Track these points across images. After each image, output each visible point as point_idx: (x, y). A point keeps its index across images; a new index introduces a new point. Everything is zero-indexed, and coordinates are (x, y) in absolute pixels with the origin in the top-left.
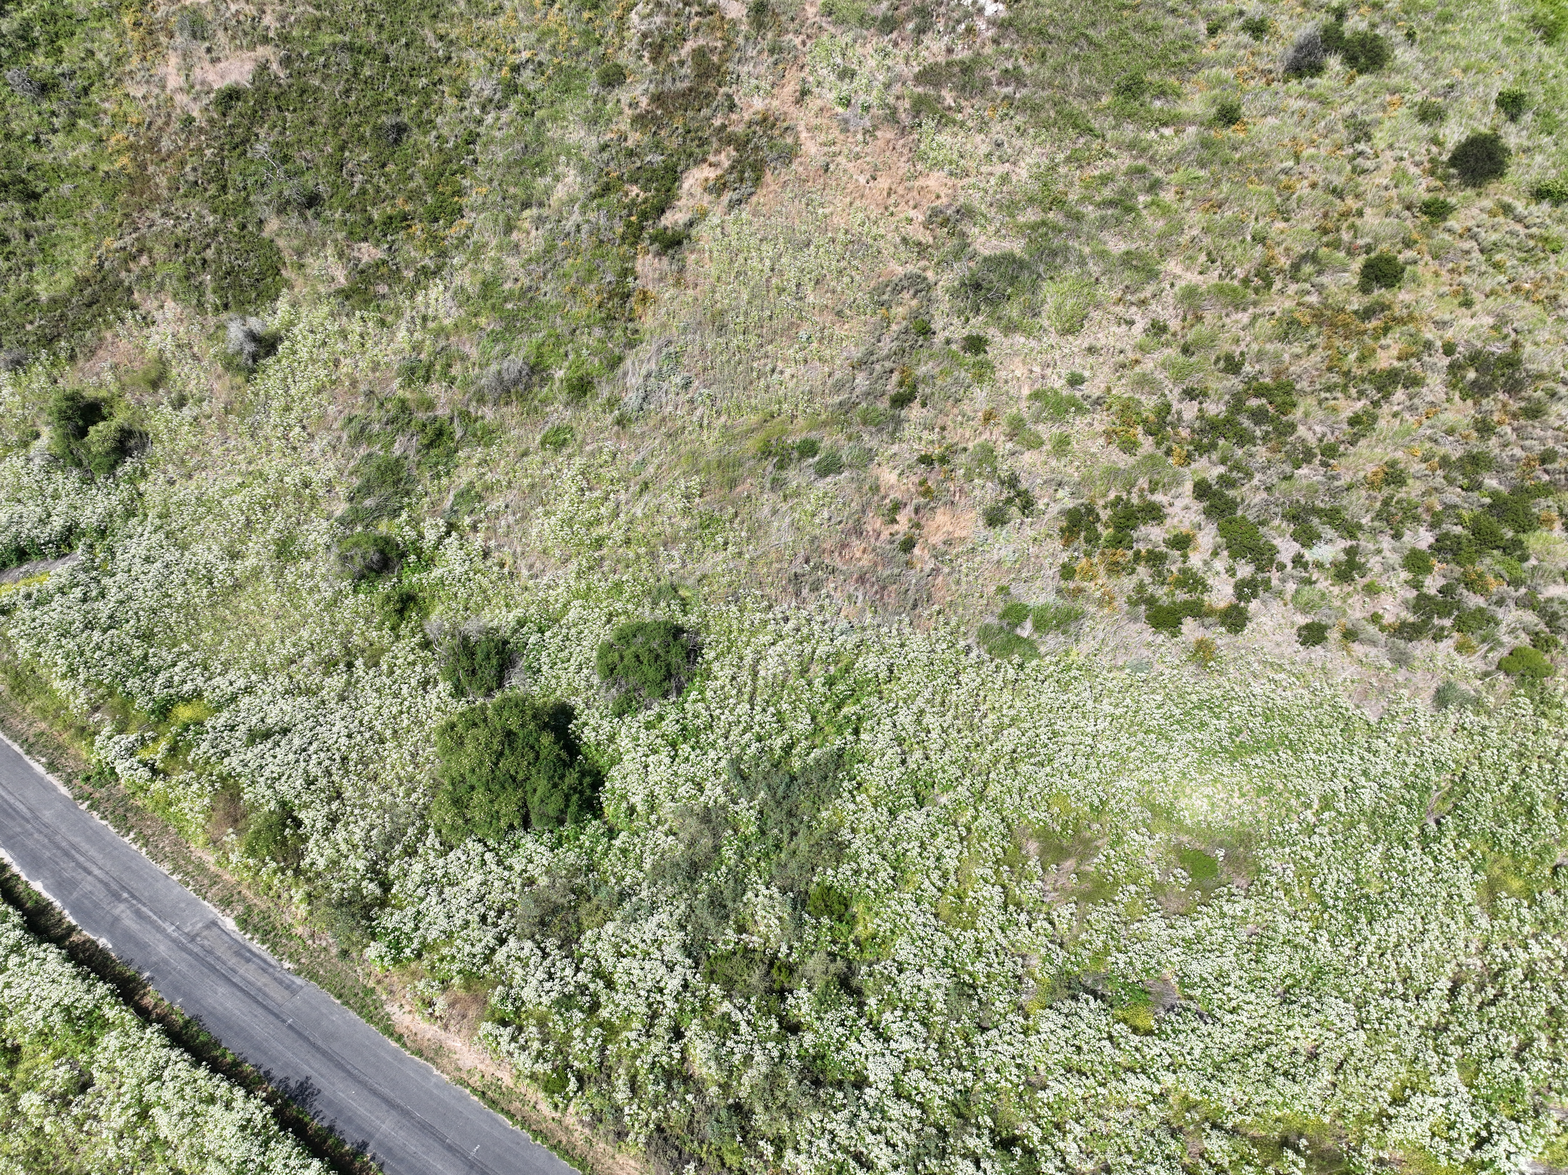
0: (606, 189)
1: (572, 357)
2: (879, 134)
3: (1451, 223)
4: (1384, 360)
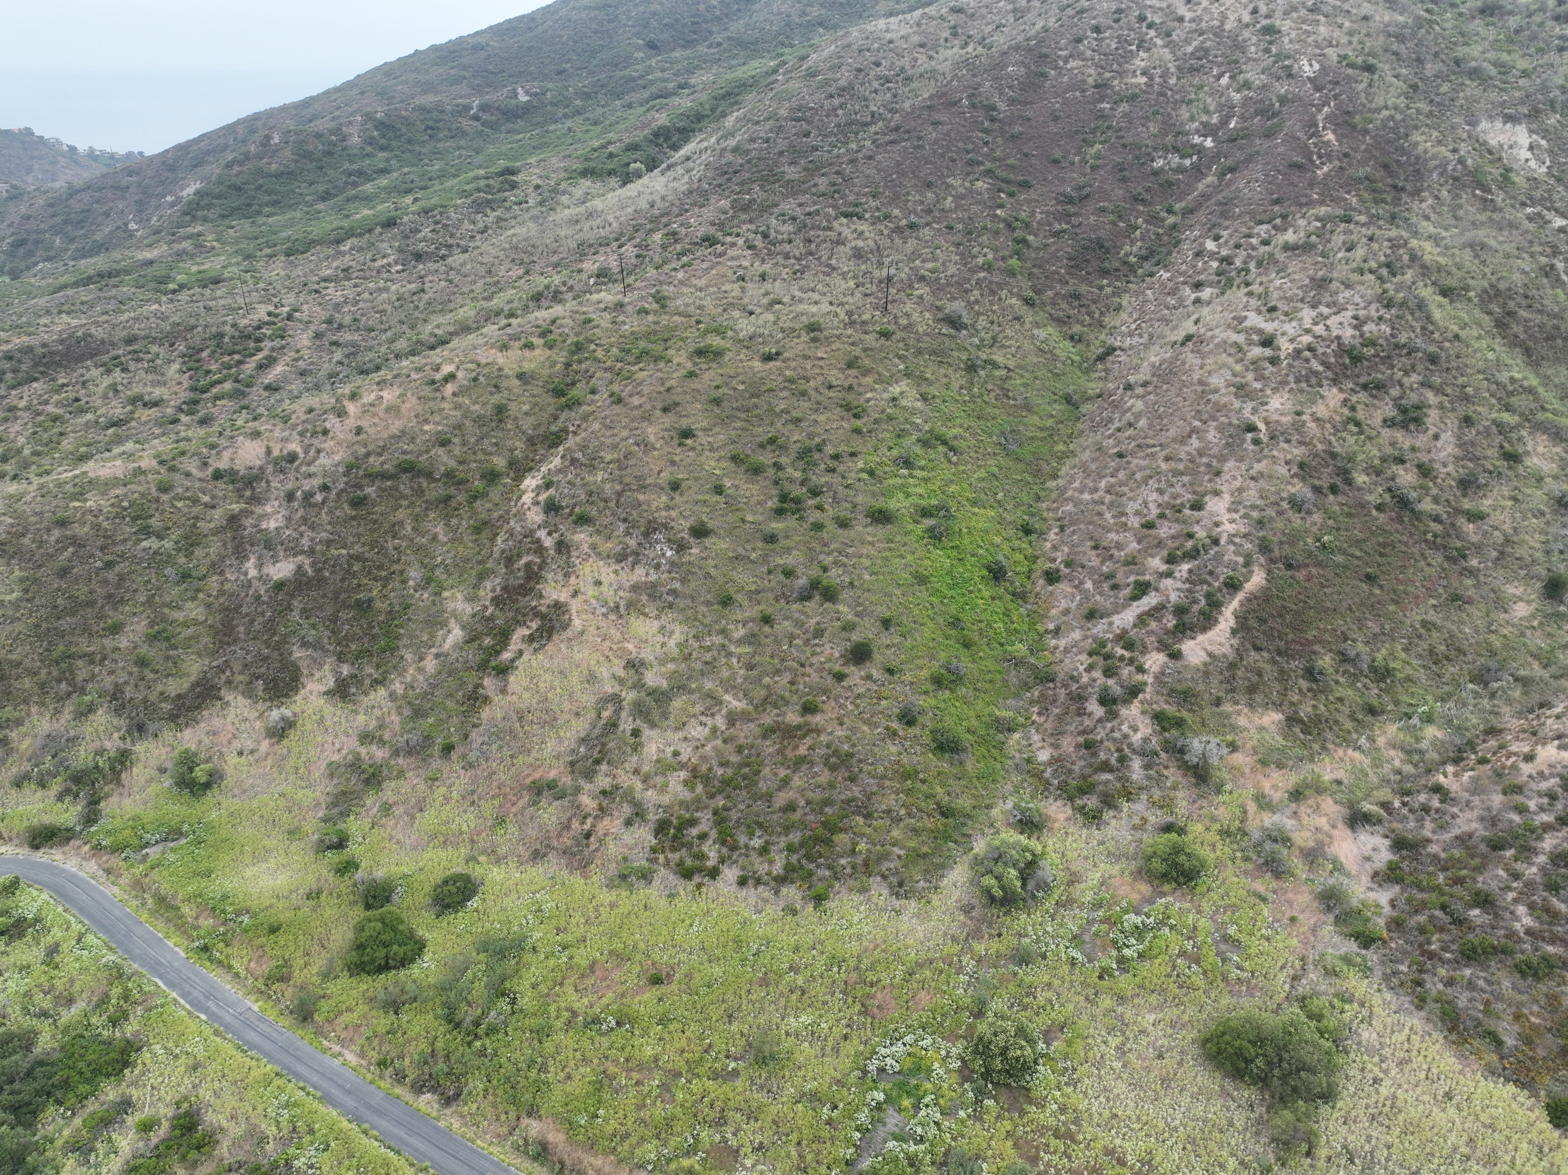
0: (474, 639)
1: (446, 732)
2: (609, 617)
3: (844, 684)
4: (802, 751)
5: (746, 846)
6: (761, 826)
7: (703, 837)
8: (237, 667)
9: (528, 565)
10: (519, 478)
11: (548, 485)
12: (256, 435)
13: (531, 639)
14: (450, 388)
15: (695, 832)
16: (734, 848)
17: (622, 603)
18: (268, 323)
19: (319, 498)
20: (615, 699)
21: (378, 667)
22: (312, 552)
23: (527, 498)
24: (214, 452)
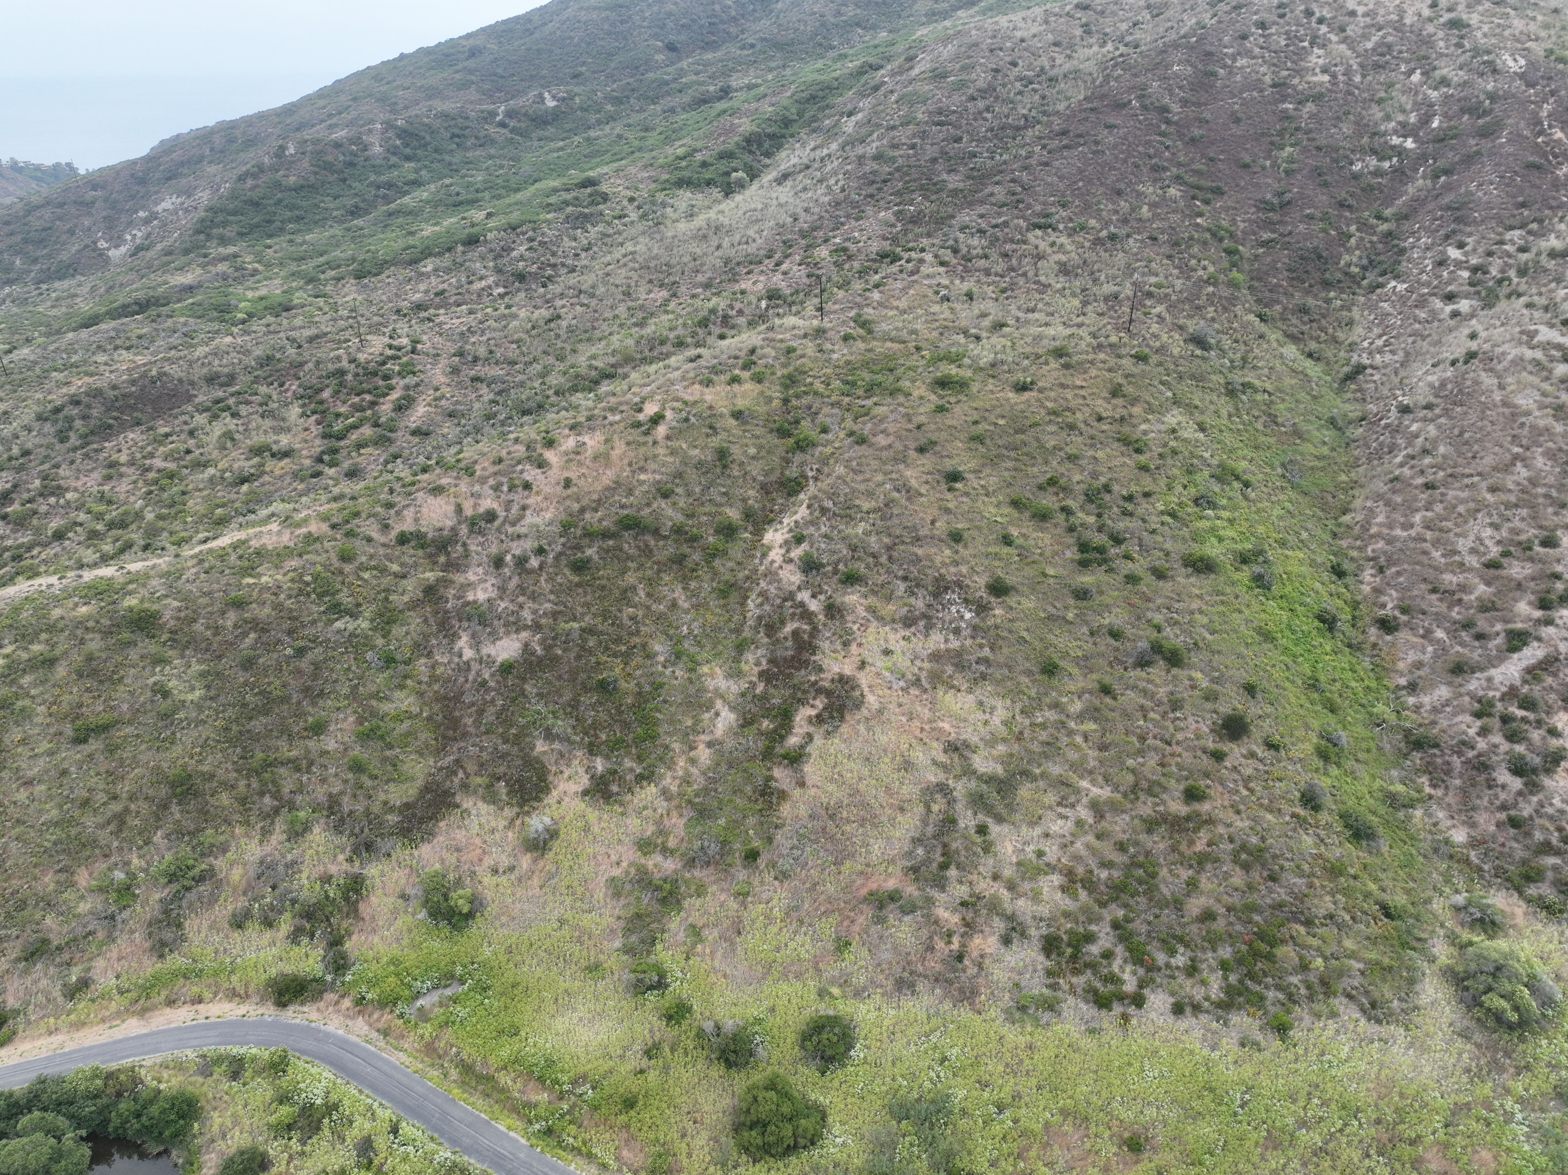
0: (748, 721)
1: (744, 835)
2: (911, 691)
3: (1226, 764)
4: (1200, 846)
5: (1168, 966)
6: (1181, 940)
7: (1108, 955)
8: (471, 767)
9: (795, 633)
10: (758, 532)
11: (799, 540)
12: (437, 491)
13: (819, 719)
14: (661, 430)
15: (1094, 949)
16: (1152, 968)
17: (923, 675)
18: (394, 358)
19: (534, 562)
20: (942, 789)
21: (640, 759)
22: (537, 627)
23: (776, 555)
24: (392, 512)
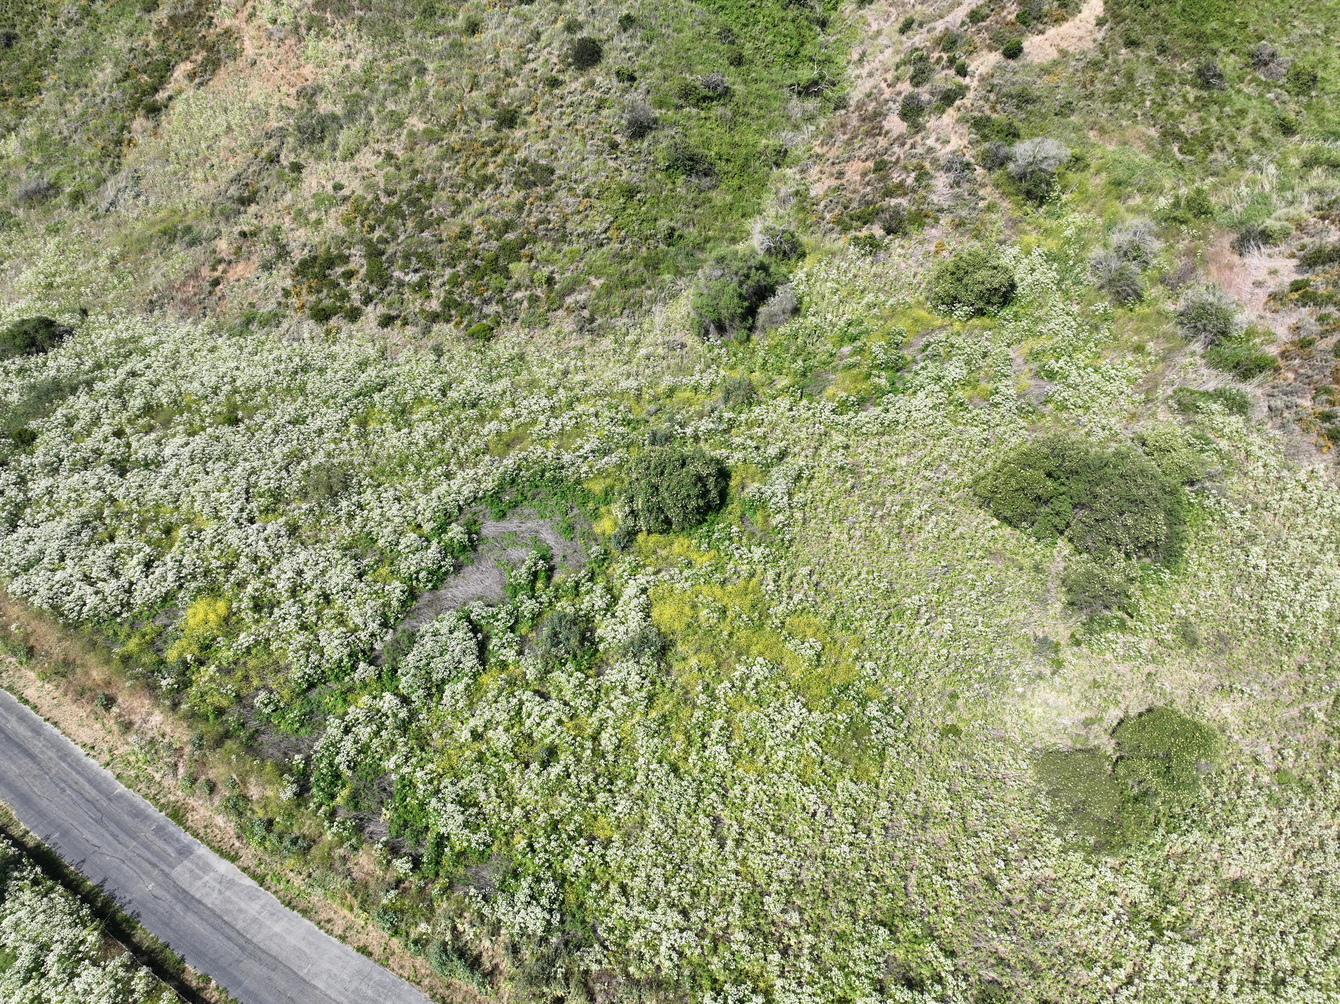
0: (127, 76)
1: (78, 179)
2: (287, 42)
3: (558, 91)
6: (420, 257)
13: (194, 74)
16: (383, 286)
20: (279, 133)
